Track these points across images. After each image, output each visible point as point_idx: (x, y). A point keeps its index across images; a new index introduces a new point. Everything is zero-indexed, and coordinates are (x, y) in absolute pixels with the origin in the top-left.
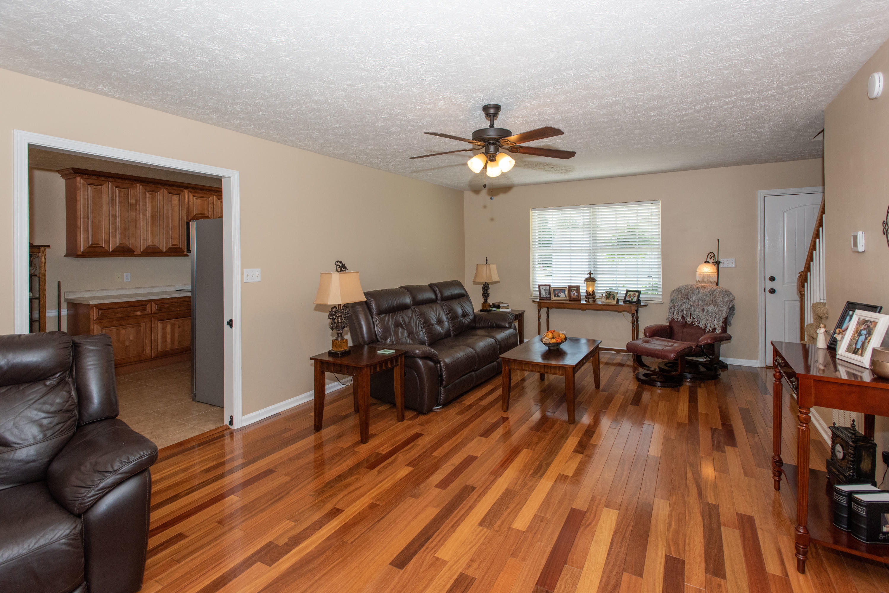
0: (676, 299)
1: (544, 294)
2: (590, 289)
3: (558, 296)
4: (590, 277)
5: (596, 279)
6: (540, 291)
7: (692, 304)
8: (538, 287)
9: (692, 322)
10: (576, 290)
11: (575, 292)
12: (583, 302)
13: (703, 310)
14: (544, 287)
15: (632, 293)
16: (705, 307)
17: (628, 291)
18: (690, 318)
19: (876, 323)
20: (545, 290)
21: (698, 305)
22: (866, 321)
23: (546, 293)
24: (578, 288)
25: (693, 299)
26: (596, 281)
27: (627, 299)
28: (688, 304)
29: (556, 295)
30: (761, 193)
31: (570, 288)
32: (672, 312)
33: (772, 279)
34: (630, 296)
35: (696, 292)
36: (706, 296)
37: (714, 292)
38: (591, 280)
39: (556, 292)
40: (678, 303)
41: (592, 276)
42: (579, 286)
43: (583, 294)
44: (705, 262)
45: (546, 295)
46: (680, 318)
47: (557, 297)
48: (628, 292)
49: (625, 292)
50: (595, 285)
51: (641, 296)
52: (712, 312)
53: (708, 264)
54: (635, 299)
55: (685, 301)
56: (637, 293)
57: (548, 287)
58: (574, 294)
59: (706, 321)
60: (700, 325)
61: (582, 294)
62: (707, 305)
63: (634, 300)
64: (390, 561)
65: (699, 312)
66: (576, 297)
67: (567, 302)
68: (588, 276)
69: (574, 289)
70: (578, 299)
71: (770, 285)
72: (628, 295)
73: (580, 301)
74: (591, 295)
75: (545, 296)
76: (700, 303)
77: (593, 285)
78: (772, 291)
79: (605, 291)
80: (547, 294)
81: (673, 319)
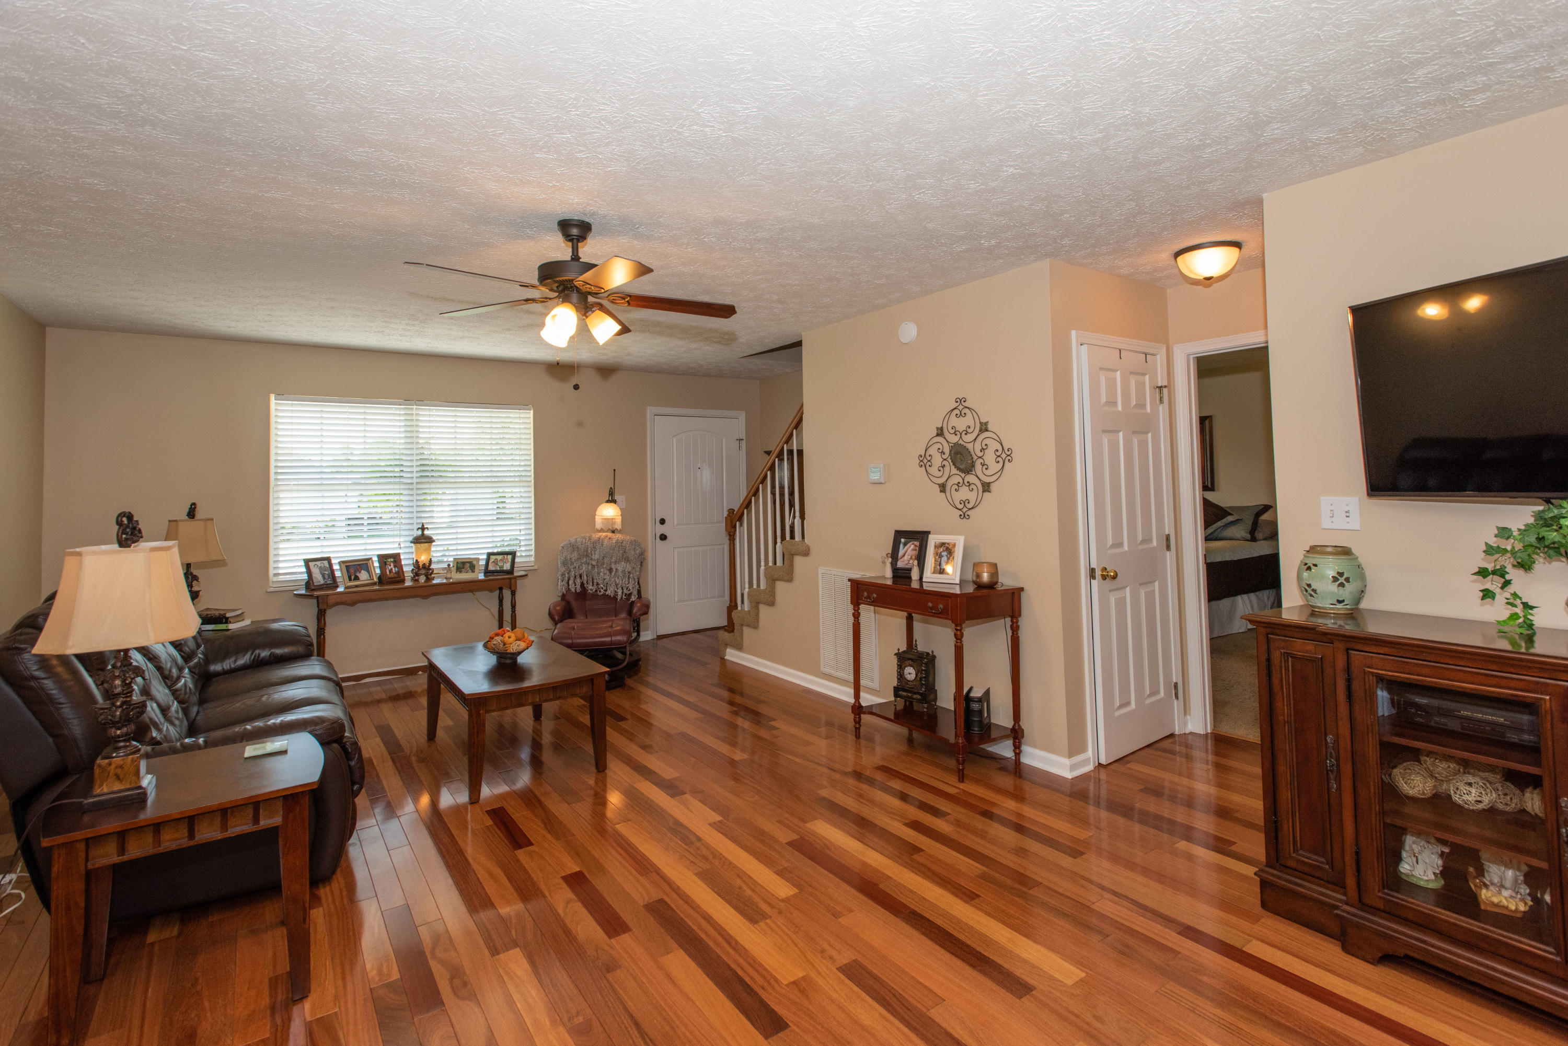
0: (571, 559)
1: (318, 578)
2: (423, 559)
3: (357, 578)
4: (423, 534)
5: (434, 538)
6: (309, 572)
7: (594, 563)
8: (303, 563)
9: (596, 591)
10: (395, 562)
11: (392, 566)
12: (408, 583)
13: (611, 570)
14: (318, 563)
15: (499, 557)
16: (613, 566)
17: (489, 555)
18: (593, 585)
19: (954, 545)
20: (320, 568)
21: (603, 563)
22: (943, 544)
23: (323, 575)
24: (396, 558)
25: (596, 557)
26: (434, 541)
27: (491, 568)
28: (588, 564)
29: (353, 577)
30: (650, 410)
31: (383, 559)
32: (566, 579)
33: (663, 522)
34: (495, 562)
35: (598, 546)
36: (614, 550)
37: (622, 543)
38: (423, 540)
39: (352, 571)
40: (575, 564)
41: (426, 532)
42: (398, 555)
43: (408, 569)
44: (608, 501)
45: (324, 578)
46: (578, 587)
47: (354, 579)
48: (492, 557)
49: (485, 557)
50: (433, 549)
51: (517, 560)
52: (623, 572)
53: (613, 504)
54: (507, 566)
55: (585, 560)
56: (510, 557)
57: (326, 563)
58: (391, 571)
59: (617, 585)
60: (609, 592)
61: (405, 569)
62: (615, 563)
63: (505, 568)
64: (761, 1037)
65: (604, 574)
66: (395, 575)
67: (376, 587)
68: (420, 532)
69: (389, 560)
70: (399, 578)
71: (661, 529)
72: (491, 561)
73: (403, 581)
74: (424, 570)
75: (322, 582)
76: (606, 560)
77: (428, 550)
78: (663, 537)
79: (451, 559)
80: (326, 577)
81: (569, 590)
